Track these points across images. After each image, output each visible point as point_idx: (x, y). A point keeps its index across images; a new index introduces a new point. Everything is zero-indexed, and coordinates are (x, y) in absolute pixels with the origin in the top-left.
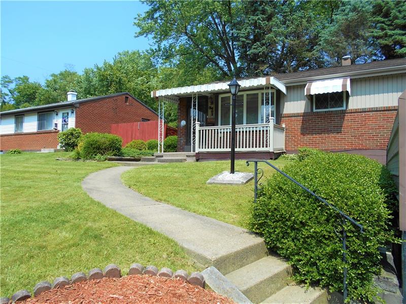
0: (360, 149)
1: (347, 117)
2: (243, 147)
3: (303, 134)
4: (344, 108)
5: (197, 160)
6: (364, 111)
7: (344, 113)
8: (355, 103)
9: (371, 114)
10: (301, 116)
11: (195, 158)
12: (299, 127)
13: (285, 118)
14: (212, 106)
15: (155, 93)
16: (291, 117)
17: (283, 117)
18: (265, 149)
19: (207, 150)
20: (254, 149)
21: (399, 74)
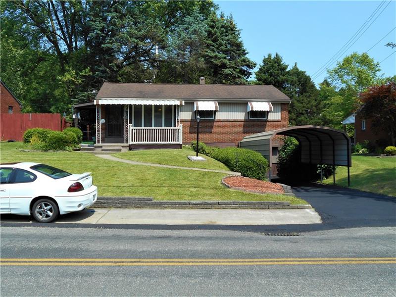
0: (221, 142)
1: (215, 124)
2: (165, 141)
3: (190, 133)
4: (213, 118)
5: (130, 150)
6: (223, 121)
7: (214, 121)
8: (219, 116)
9: (227, 123)
11: (128, 148)
12: (188, 128)
15: (97, 102)
18: (177, 143)
19: (138, 143)
20: (171, 142)
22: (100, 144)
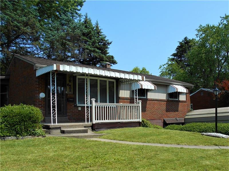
1: (148, 103)
4: (146, 97)
5: (93, 130)
10: (129, 99)
11: (90, 128)
13: (121, 100)
14: (70, 84)
16: (124, 99)
17: (120, 99)
21: (164, 85)
22: (57, 124)
